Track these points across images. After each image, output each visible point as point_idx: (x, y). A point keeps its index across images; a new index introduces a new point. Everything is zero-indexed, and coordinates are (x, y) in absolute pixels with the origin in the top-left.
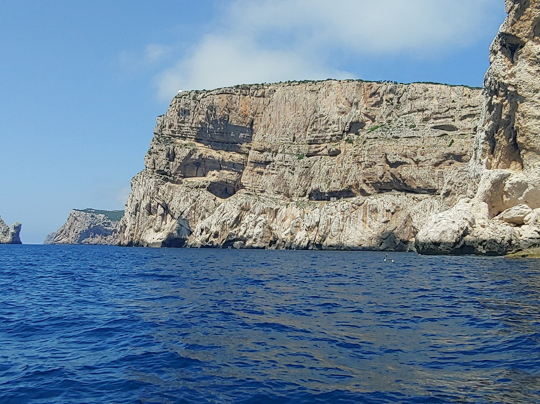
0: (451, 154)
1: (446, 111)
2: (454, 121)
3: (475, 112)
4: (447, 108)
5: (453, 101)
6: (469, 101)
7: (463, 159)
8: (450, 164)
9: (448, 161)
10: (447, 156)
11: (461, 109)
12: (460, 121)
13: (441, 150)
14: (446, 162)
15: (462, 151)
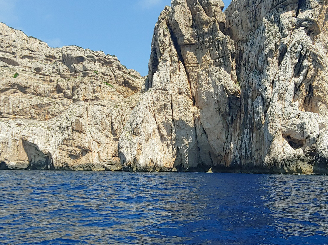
0: (16, 84)
1: (7, 47)
2: (15, 57)
3: (33, 55)
4: (8, 45)
5: (14, 41)
6: (29, 46)
7: (26, 90)
8: (14, 92)
9: (13, 90)
10: (13, 86)
11: (21, 49)
12: (21, 59)
13: (8, 79)
14: (11, 90)
15: (27, 84)
